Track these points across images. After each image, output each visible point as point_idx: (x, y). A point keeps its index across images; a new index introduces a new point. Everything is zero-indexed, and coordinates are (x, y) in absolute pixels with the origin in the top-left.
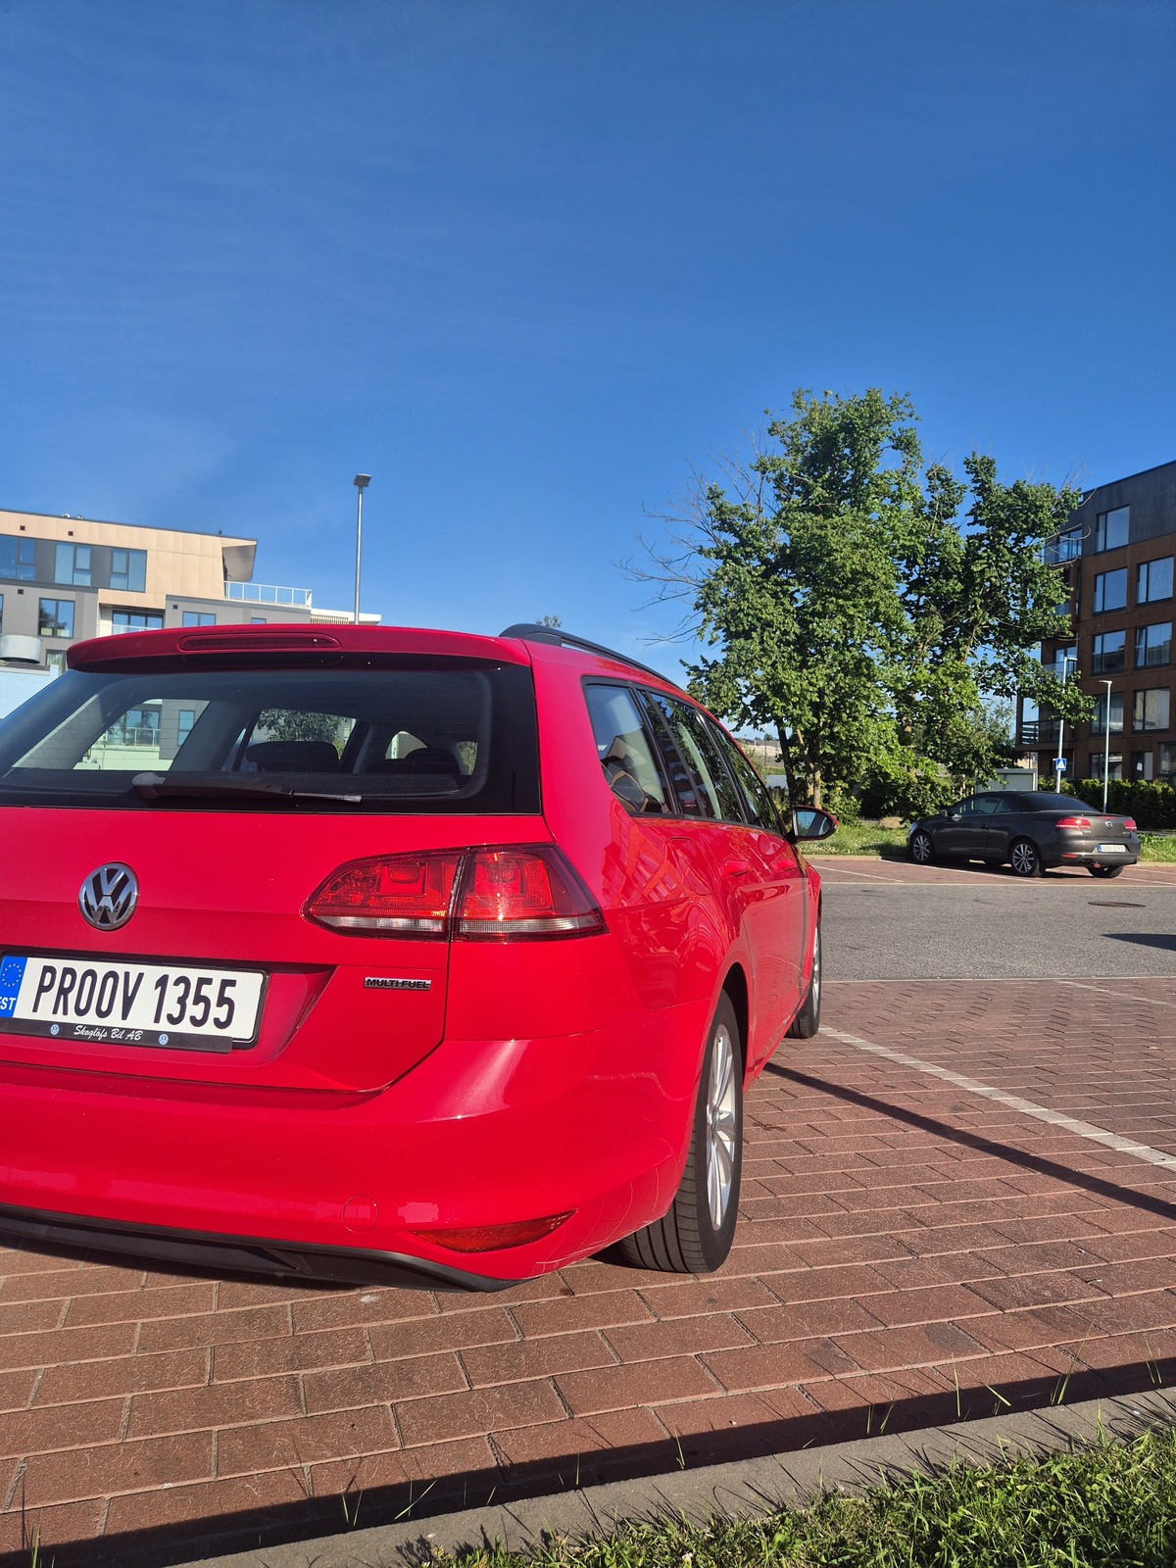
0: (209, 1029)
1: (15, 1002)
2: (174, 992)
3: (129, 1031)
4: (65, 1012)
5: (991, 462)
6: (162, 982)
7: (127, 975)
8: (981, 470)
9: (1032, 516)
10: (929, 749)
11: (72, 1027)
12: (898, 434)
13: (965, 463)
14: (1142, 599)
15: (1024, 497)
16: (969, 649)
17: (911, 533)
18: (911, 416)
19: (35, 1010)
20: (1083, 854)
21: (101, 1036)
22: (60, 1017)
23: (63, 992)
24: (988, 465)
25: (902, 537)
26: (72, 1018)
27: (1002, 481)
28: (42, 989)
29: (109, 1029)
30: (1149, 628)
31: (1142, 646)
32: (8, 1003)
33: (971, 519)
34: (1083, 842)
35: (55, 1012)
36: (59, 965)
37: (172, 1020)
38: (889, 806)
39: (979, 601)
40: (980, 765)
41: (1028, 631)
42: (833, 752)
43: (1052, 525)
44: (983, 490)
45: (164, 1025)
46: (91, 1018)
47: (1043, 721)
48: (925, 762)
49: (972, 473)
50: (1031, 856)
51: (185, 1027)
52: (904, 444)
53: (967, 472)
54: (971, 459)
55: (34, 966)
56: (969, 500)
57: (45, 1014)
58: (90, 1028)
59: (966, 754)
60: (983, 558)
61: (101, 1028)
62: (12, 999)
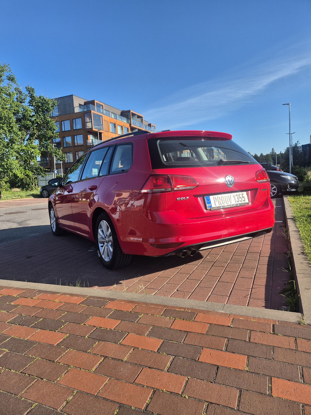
0: (243, 202)
1: (211, 204)
5: (33, 89)
8: (30, 91)
9: (47, 106)
10: (26, 168)
12: (9, 76)
13: (26, 88)
14: (63, 130)
15: (45, 101)
16: (34, 141)
17: (16, 106)
18: (10, 71)
24: (33, 90)
25: (14, 107)
27: (37, 95)
30: (66, 137)
31: (65, 142)
32: (210, 205)
33: (29, 104)
38: (18, 185)
39: (35, 128)
40: (42, 172)
41: (49, 137)
42: (2, 170)
43: (52, 109)
44: (32, 96)
47: (42, 161)
48: (28, 172)
49: (28, 91)
51: (240, 202)
52: (11, 79)
53: (27, 91)
54: (27, 87)
56: (28, 99)
59: (38, 169)
60: (35, 116)
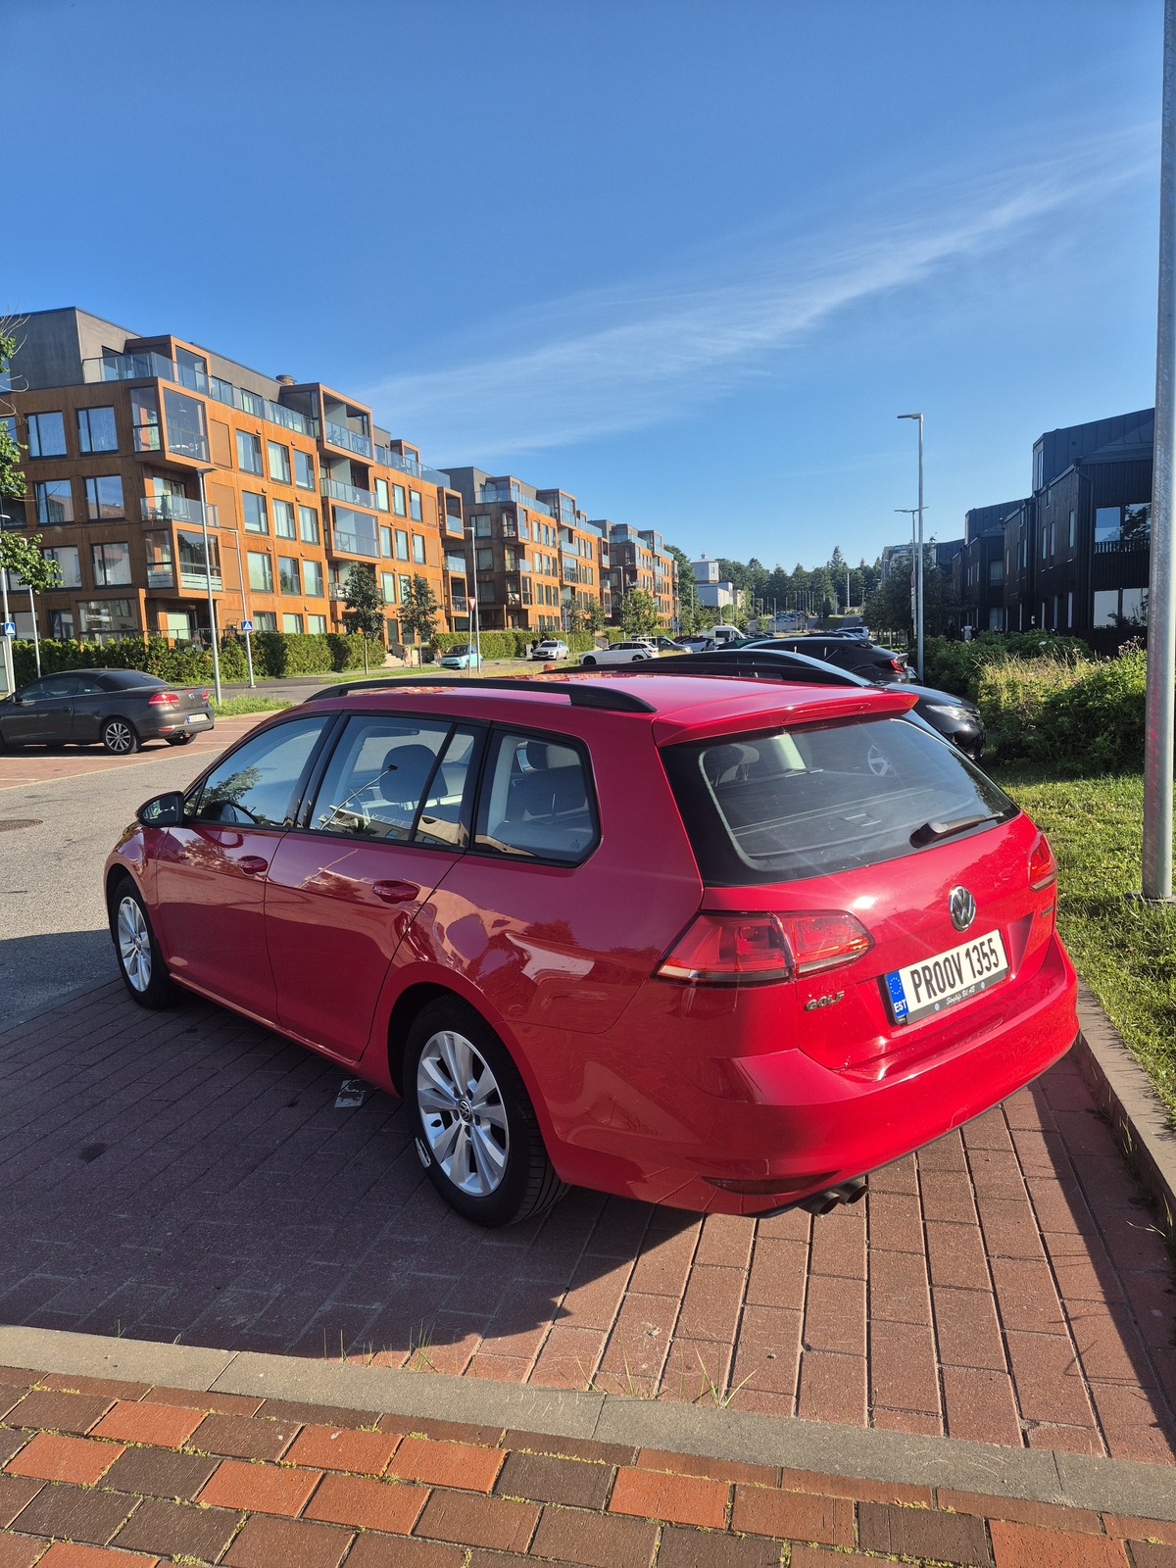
2: (974, 956)
3: (969, 988)
4: (935, 994)
6: (968, 954)
7: (952, 956)
11: (944, 1000)
19: (919, 1001)
20: (173, 727)
21: (958, 998)
22: (934, 999)
23: (928, 983)
26: (940, 996)
28: (916, 986)
29: (960, 992)
34: (172, 716)
35: (930, 997)
36: (918, 966)
37: (980, 973)
45: (979, 978)
46: (949, 991)
50: (126, 734)
55: (905, 974)
57: (926, 1001)
58: (953, 996)
61: (957, 993)
62: (903, 1001)
